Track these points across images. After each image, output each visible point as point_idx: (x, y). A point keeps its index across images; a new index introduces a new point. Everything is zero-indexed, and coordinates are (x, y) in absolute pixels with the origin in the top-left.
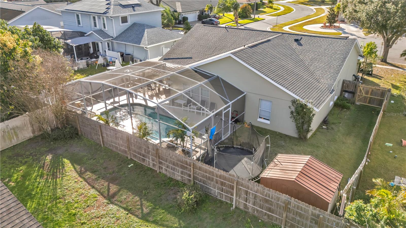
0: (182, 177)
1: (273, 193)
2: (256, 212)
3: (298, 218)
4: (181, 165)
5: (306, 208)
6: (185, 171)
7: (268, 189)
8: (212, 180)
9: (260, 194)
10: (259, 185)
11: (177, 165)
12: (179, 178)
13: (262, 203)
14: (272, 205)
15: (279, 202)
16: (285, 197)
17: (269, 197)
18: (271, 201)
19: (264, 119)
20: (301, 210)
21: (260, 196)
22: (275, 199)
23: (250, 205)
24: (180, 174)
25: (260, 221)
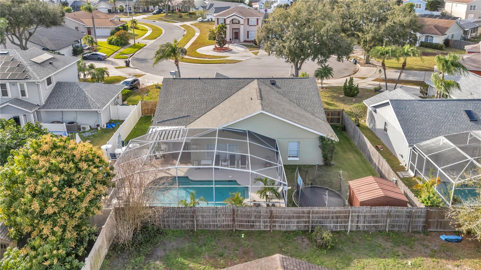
0: (297, 226)
1: (378, 209)
2: (366, 228)
3: (397, 219)
4: (297, 216)
5: (402, 210)
6: (302, 220)
7: (375, 207)
8: (328, 218)
9: (369, 213)
10: (367, 207)
11: (293, 217)
12: (295, 228)
13: (370, 219)
14: (377, 218)
15: (383, 214)
16: (387, 208)
17: (375, 213)
18: (377, 215)
19: (292, 157)
20: (399, 212)
21: (368, 215)
22: (380, 213)
23: (360, 225)
24: (296, 224)
25: (371, 233)
